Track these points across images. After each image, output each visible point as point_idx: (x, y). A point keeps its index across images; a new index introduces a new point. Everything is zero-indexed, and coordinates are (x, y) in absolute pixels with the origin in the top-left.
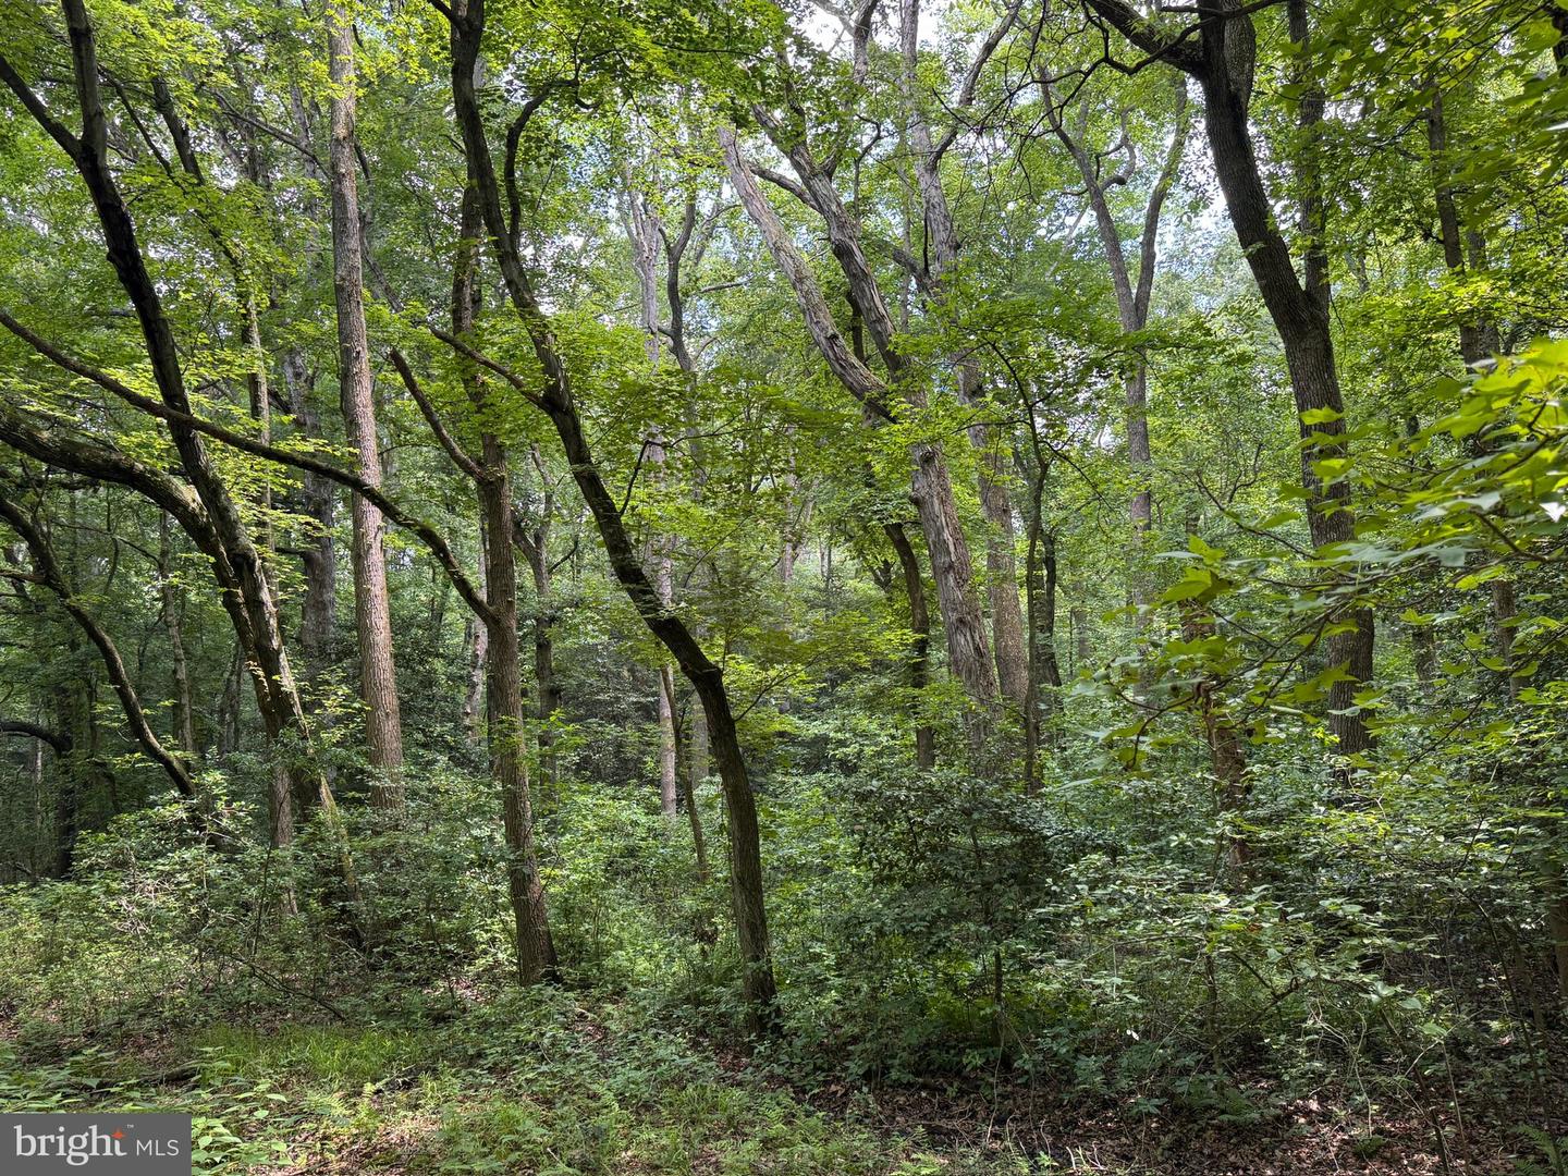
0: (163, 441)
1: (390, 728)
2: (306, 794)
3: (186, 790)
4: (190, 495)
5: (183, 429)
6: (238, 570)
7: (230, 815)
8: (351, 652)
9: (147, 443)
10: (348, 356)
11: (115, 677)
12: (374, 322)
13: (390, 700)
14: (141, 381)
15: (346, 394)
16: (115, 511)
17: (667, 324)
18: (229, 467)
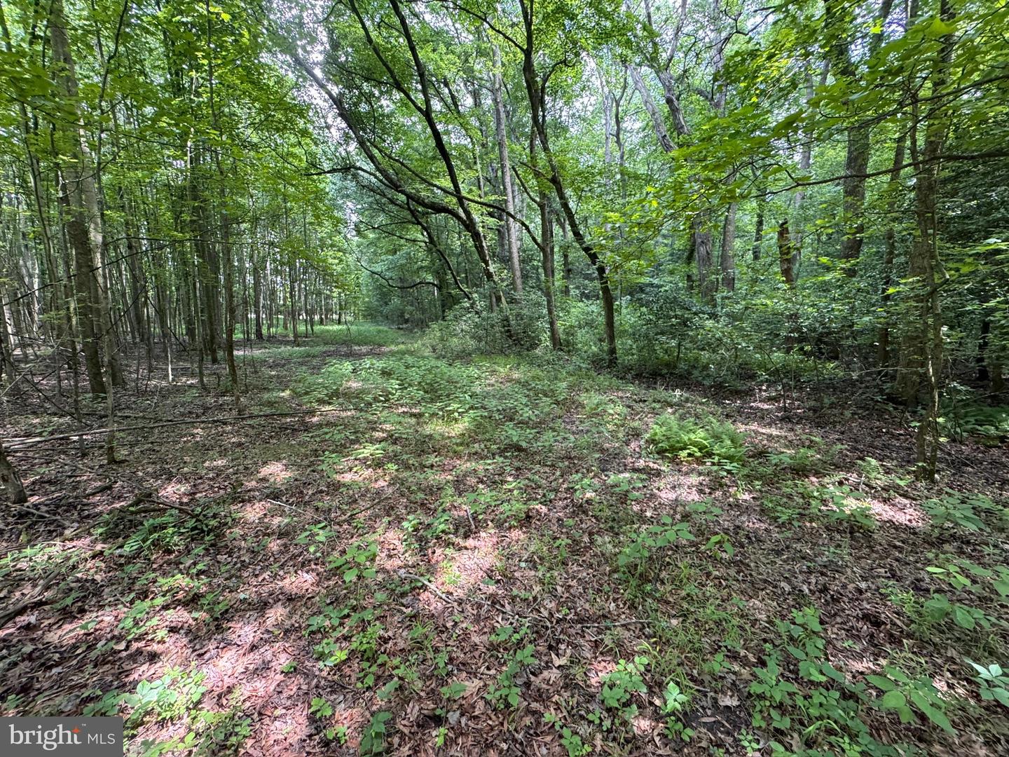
0: (455, 200)
1: (519, 282)
2: (499, 299)
3: (469, 299)
4: (463, 215)
5: (461, 200)
6: (476, 236)
7: (480, 305)
8: (506, 261)
9: (451, 201)
10: (503, 167)
11: (450, 269)
12: (512, 151)
13: (518, 273)
14: (446, 183)
15: (503, 177)
16: (446, 218)
17: (615, 133)
18: (473, 207)
